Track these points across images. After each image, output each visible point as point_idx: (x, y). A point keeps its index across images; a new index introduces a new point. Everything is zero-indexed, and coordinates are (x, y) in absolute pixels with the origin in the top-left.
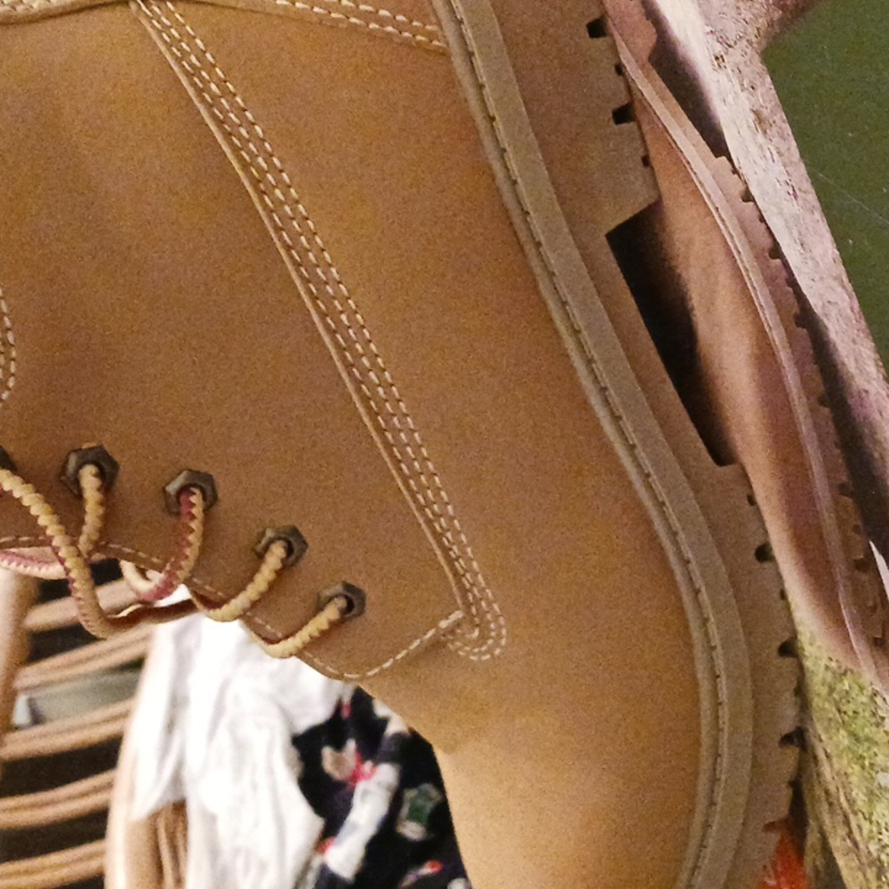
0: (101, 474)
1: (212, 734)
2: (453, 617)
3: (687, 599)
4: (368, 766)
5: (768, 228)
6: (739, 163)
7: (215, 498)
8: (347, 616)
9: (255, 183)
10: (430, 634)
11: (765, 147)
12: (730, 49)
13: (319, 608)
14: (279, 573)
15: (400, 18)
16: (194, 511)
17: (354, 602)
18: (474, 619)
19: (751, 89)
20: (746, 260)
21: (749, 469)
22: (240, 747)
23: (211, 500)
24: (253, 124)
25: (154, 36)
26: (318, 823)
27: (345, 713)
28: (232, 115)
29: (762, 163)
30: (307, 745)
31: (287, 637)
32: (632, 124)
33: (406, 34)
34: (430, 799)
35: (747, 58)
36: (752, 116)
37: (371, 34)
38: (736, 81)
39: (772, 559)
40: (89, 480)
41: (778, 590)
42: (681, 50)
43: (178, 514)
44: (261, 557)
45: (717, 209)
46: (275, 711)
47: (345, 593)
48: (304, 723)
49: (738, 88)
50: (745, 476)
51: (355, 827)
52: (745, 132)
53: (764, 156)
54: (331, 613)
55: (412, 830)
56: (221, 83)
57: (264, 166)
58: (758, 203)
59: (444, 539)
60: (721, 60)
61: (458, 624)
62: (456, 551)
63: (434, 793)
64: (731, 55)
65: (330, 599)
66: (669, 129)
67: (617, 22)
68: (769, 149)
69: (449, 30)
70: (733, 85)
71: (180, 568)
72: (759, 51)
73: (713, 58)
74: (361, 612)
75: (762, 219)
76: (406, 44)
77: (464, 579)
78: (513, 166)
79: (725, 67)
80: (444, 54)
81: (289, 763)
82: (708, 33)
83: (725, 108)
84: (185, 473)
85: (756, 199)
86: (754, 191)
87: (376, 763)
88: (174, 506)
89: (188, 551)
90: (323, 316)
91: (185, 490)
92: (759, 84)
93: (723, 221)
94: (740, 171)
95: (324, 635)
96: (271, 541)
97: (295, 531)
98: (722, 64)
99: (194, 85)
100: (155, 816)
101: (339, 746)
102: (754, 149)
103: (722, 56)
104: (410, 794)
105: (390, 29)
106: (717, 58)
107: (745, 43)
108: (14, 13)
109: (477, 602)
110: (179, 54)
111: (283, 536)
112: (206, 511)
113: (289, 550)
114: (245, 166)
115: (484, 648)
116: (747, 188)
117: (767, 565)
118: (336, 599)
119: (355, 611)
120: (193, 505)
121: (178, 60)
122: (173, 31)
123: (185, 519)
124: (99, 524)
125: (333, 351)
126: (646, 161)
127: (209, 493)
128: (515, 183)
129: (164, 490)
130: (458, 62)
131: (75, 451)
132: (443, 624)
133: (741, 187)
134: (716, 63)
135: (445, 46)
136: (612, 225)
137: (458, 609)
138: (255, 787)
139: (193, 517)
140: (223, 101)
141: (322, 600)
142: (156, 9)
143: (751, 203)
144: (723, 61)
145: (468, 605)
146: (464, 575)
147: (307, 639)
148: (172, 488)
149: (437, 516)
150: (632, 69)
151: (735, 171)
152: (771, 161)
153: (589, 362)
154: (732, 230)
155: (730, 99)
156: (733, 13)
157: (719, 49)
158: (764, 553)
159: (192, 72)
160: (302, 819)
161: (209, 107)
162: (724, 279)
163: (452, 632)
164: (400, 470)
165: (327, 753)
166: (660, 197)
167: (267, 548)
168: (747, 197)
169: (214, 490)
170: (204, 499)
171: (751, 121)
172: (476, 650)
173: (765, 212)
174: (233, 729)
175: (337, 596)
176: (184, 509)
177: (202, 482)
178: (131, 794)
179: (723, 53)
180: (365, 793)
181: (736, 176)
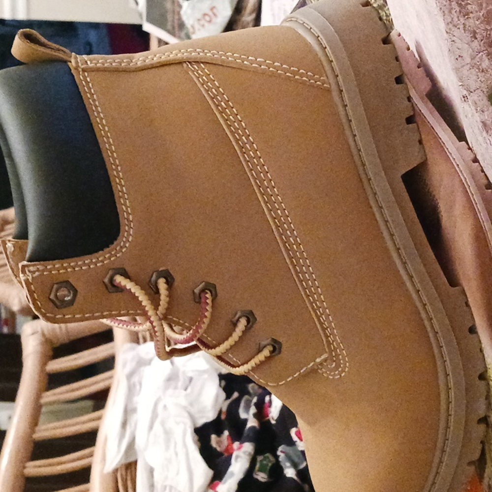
0: (167, 283)
1: (151, 427)
2: (323, 357)
3: (436, 350)
4: (236, 445)
5: (486, 175)
6: (472, 145)
7: (216, 295)
8: (274, 354)
9: (241, 148)
10: (311, 365)
11: (487, 138)
12: (471, 93)
13: (260, 350)
14: (244, 332)
15: (309, 73)
16: (208, 301)
17: (276, 348)
18: (334, 358)
19: (481, 112)
20: (472, 189)
21: (466, 289)
22: (168, 433)
23: (215, 296)
24: (241, 121)
25: (195, 79)
26: (210, 473)
27: (223, 417)
28: (231, 117)
29: (485, 145)
30: (203, 433)
31: (243, 364)
32: (415, 124)
33: (312, 81)
34: (270, 461)
35: (480, 98)
36: (481, 124)
37: (297, 80)
38: (473, 108)
39: (476, 333)
40: (162, 284)
41: (479, 348)
42: (445, 93)
43: (199, 303)
44: (235, 325)
45: (458, 165)
46: (186, 415)
47: (273, 343)
48: (201, 422)
49: (475, 111)
50: (463, 292)
51: (232, 474)
52: (477, 131)
53: (486, 143)
54: (266, 352)
55: (261, 477)
56: (227, 102)
57: (246, 141)
58: (481, 164)
59: (321, 319)
60: (466, 98)
61: (325, 360)
62: (327, 325)
63: (272, 458)
64: (471, 96)
65: (265, 347)
66: (434, 128)
67: (409, 77)
68: (489, 139)
69: (332, 80)
70: (472, 110)
71: (201, 328)
72: (487, 95)
73: (462, 97)
74: (280, 352)
75: (483, 171)
76: (312, 85)
77: (329, 338)
78: (359, 143)
79: (468, 101)
80: (329, 91)
81: (195, 442)
82: (460, 86)
83: (466, 119)
84: (203, 283)
85: (480, 162)
86: (479, 157)
87: (242, 442)
88: (198, 299)
89: (205, 320)
90: (270, 210)
91: (203, 291)
92: (486, 110)
93: (461, 171)
94: (472, 149)
95: (262, 363)
96: (240, 318)
97: (251, 313)
98: (467, 100)
99: (214, 103)
100: (116, 471)
101: (219, 433)
102: (480, 139)
103: (467, 96)
104: (260, 458)
105: (304, 78)
106: (464, 97)
107: (479, 91)
108: (129, 66)
109: (335, 349)
110: (207, 88)
111: (245, 314)
112: (213, 301)
113: (248, 321)
114: (237, 141)
115: (337, 372)
116: (476, 156)
117: (474, 335)
118: (268, 346)
119: (277, 352)
120: (207, 298)
121: (207, 91)
122: (204, 78)
123: (203, 305)
124: (166, 305)
125: (274, 227)
126: (420, 142)
127: (213, 292)
128: (360, 150)
129: (193, 291)
130: (335, 94)
131: (155, 271)
132: (318, 360)
133: (472, 156)
134: (463, 99)
135: (328, 86)
136: (404, 172)
137: (326, 352)
138: (177, 454)
139: (207, 304)
140: (227, 110)
141: (261, 346)
142: (195, 66)
143: (478, 164)
144: (467, 99)
145: (331, 351)
146: (330, 337)
147: (254, 365)
148: (197, 291)
149: (319, 308)
150: (416, 100)
151: (470, 148)
152: (490, 145)
153: (392, 235)
154: (465, 176)
155: (470, 116)
156: (475, 77)
157: (465, 92)
158: (473, 330)
159: (213, 97)
160: (202, 471)
161: (221, 113)
162: (460, 199)
163: (321, 364)
164: (302, 285)
165: (213, 437)
166: (427, 158)
167: (238, 320)
168: (476, 160)
169: (216, 292)
170: (212, 295)
171: (480, 126)
172: (333, 373)
173: (485, 168)
174: (163, 423)
175: (268, 345)
176: (203, 300)
177: (210, 288)
178: (104, 459)
179: (467, 95)
180: (237, 457)
181: (470, 151)
